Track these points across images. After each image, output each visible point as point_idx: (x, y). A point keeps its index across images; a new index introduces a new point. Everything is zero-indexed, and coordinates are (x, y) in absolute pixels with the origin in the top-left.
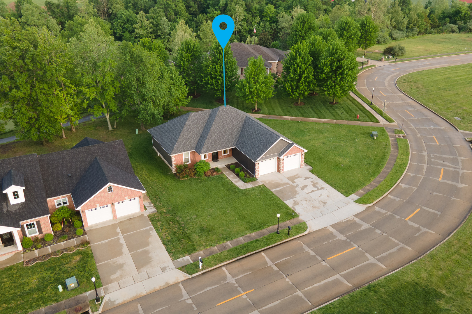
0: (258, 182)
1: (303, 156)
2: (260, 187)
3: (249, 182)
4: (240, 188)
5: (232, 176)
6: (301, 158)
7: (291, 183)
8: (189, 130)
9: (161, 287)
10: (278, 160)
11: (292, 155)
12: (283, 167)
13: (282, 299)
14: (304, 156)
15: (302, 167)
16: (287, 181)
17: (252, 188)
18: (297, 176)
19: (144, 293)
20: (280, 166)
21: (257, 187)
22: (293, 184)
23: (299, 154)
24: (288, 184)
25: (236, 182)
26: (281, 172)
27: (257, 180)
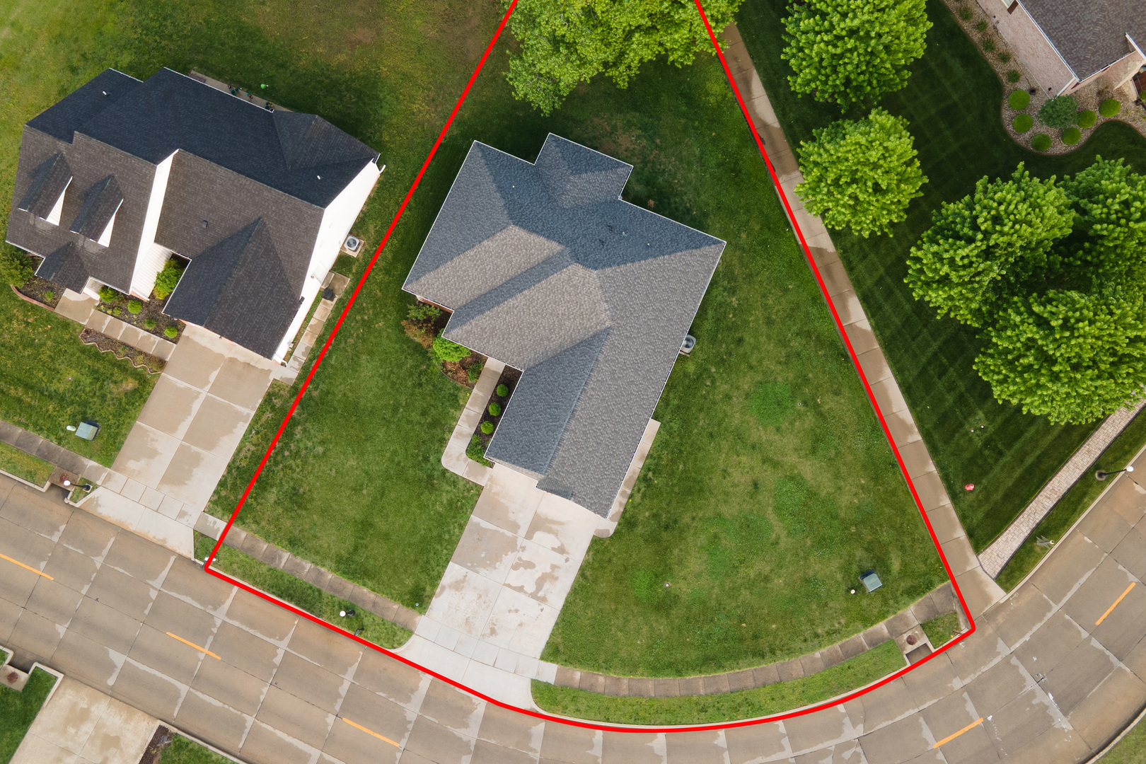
0: (484, 474)
2: (471, 488)
4: (444, 460)
5: (473, 414)
7: (522, 534)
9: (154, 537)
13: (226, 706)
16: (525, 522)
17: (458, 478)
18: (555, 527)
19: (132, 528)
22: (521, 541)
24: (515, 528)
25: (459, 435)
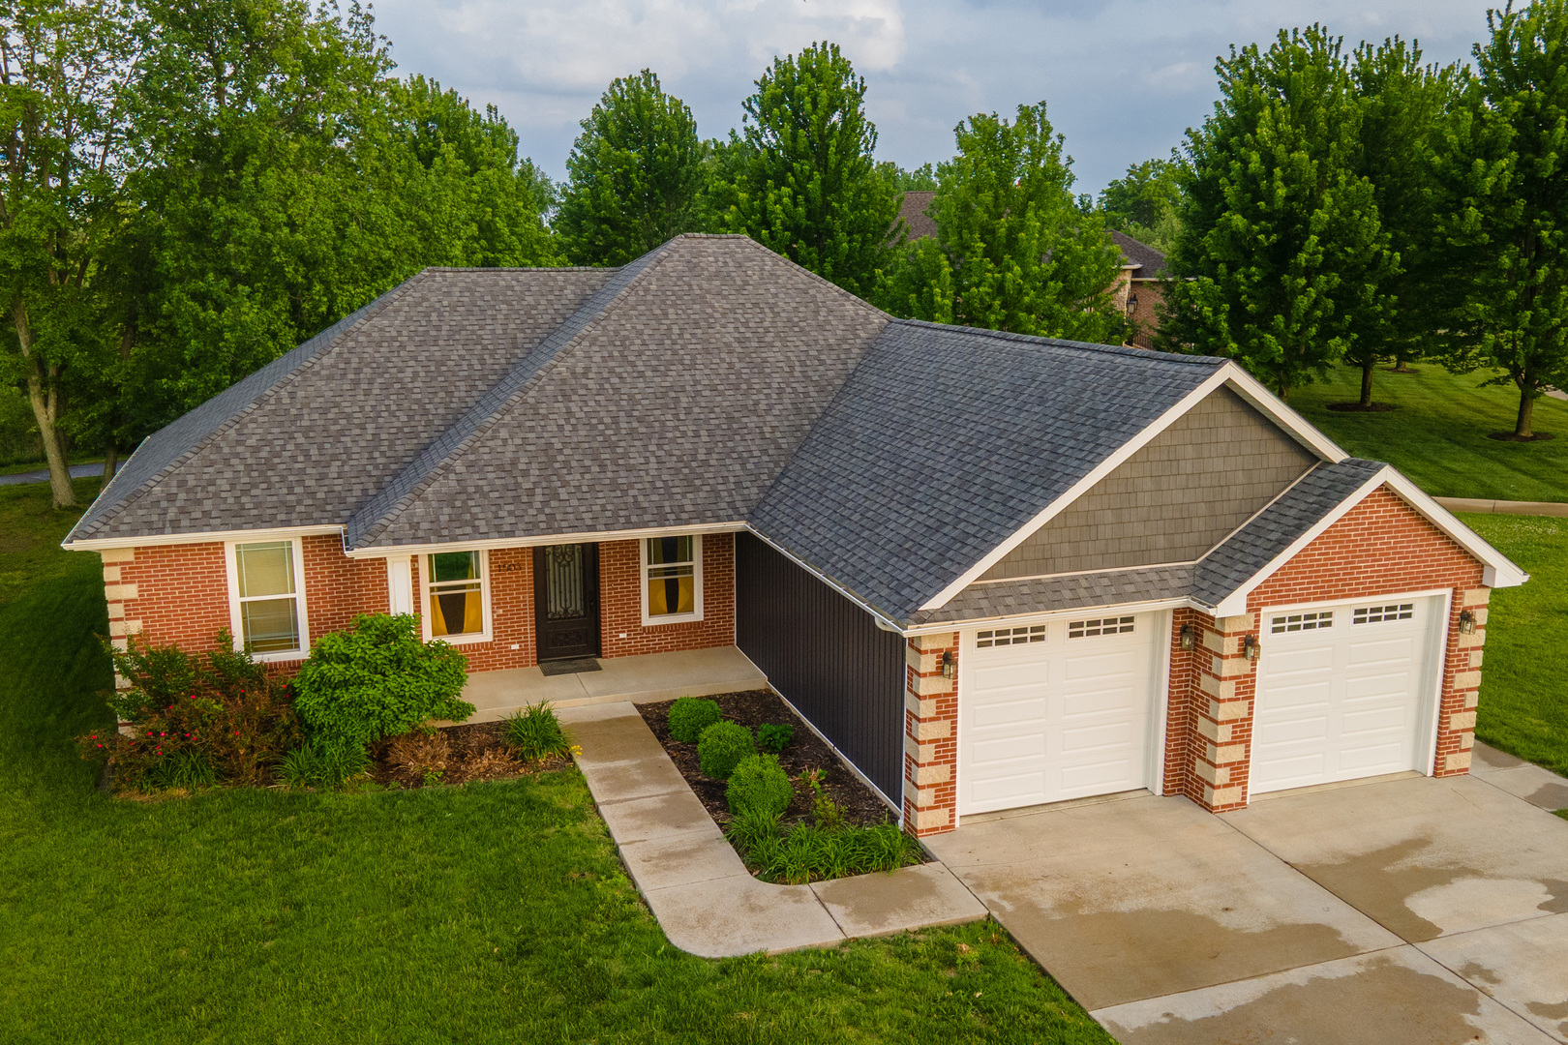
0: (927, 888)
1: (1474, 638)
2: (942, 946)
3: (818, 871)
4: (679, 940)
5: (649, 804)
6: (1453, 661)
7: (1370, 937)
8: (358, 371)
10: (1176, 645)
11: (1342, 609)
12: (1242, 732)
14: (1479, 638)
15: (1452, 762)
16: (1319, 907)
17: (833, 953)
18: (1422, 859)
20: (1203, 726)
21: (900, 945)
22: (1410, 957)
23: (1418, 598)
24: (1323, 941)
25: (668, 859)
26: (1218, 798)
27: (925, 857)
